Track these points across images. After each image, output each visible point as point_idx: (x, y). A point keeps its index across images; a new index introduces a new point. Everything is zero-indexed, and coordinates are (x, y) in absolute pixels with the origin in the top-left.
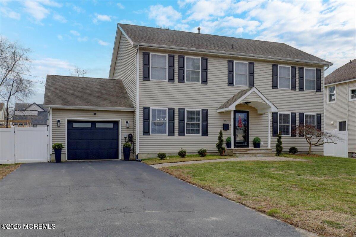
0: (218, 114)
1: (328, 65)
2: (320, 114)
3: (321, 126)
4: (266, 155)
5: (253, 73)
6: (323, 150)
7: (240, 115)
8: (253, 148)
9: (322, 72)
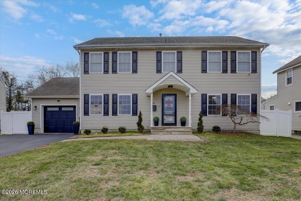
0: (147, 97)
1: (264, 46)
2: (256, 95)
3: (256, 106)
4: (182, 133)
5: (181, 60)
6: (259, 129)
7: (169, 98)
8: (180, 126)
9: (257, 54)
